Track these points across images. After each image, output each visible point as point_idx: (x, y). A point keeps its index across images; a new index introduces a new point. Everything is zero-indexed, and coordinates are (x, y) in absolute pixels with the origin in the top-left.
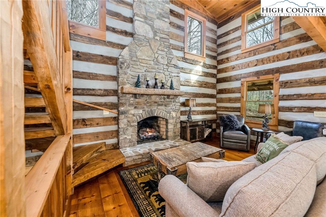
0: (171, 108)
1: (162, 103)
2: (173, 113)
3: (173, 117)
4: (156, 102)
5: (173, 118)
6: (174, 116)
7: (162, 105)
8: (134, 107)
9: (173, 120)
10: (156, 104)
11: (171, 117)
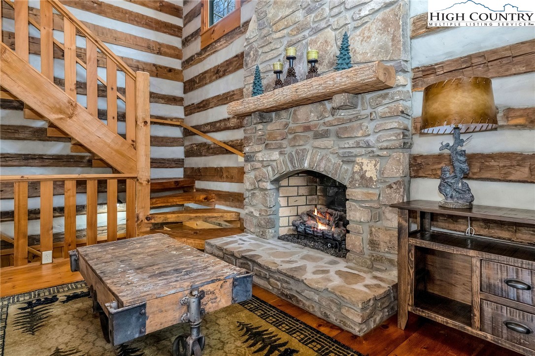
0: (358, 143)
1: (327, 128)
2: (365, 161)
3: (363, 177)
4: (307, 129)
5: (366, 182)
6: (368, 175)
7: (324, 135)
8: (264, 145)
9: (365, 190)
10: (310, 134)
11: (357, 177)
